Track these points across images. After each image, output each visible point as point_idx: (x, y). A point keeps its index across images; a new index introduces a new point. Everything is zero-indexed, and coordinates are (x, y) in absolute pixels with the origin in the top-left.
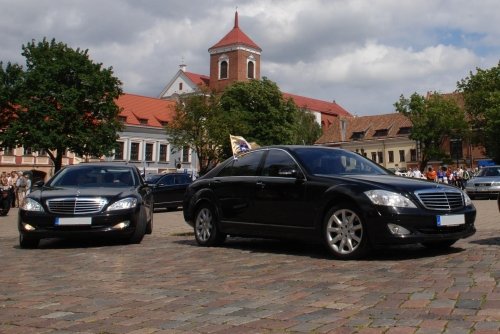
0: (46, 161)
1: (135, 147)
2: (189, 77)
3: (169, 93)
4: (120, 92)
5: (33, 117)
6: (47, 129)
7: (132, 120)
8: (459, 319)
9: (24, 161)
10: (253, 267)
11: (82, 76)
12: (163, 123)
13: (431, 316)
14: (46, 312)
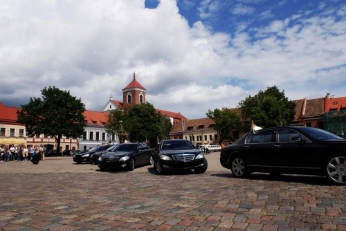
0: (54, 140)
1: (91, 134)
2: (114, 102)
3: (106, 110)
4: (84, 109)
5: (47, 122)
6: (53, 126)
7: (90, 122)
8: (241, 213)
9: (44, 140)
10: (145, 188)
11: (68, 103)
12: (103, 123)
13: (227, 211)
14: (57, 206)
